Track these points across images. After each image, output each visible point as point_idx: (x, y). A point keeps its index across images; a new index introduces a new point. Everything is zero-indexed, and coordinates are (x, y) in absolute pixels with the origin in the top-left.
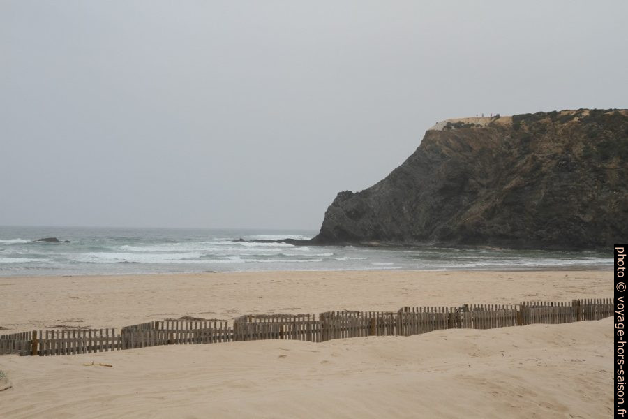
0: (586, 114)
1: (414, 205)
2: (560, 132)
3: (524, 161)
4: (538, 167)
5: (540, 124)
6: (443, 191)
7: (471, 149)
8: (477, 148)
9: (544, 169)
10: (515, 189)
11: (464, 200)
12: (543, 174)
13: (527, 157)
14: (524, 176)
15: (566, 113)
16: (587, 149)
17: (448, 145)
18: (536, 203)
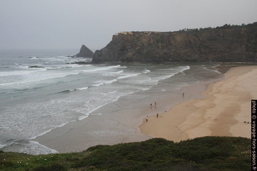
0: (150, 33)
1: (114, 53)
2: (146, 37)
3: (139, 43)
4: (143, 45)
5: (140, 34)
6: (121, 50)
7: (124, 40)
8: (125, 39)
9: (145, 45)
10: (138, 49)
11: (126, 52)
12: (145, 46)
13: (139, 42)
14: (140, 46)
15: (145, 32)
16: (154, 41)
17: (119, 39)
18: (145, 53)
